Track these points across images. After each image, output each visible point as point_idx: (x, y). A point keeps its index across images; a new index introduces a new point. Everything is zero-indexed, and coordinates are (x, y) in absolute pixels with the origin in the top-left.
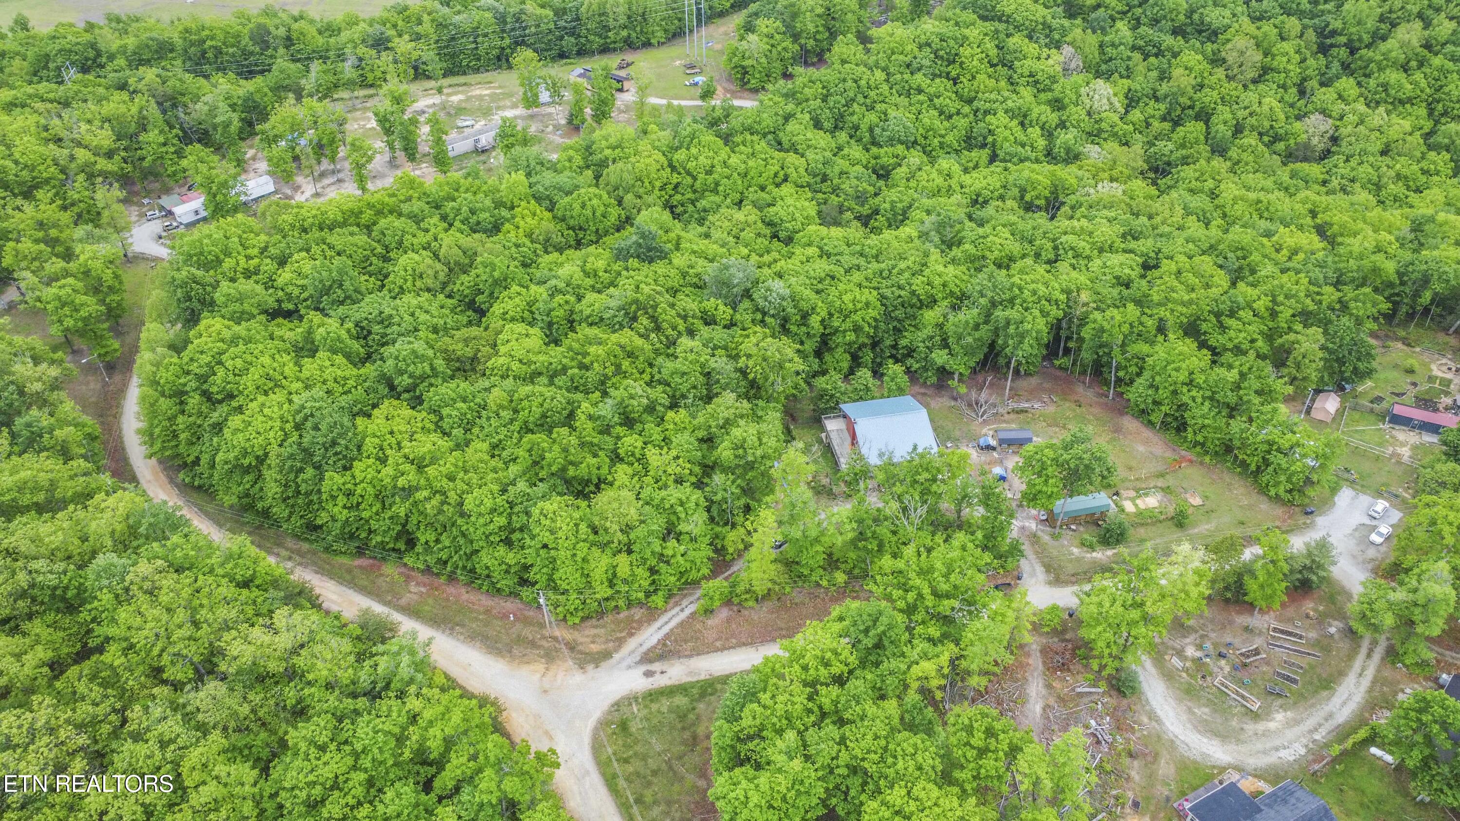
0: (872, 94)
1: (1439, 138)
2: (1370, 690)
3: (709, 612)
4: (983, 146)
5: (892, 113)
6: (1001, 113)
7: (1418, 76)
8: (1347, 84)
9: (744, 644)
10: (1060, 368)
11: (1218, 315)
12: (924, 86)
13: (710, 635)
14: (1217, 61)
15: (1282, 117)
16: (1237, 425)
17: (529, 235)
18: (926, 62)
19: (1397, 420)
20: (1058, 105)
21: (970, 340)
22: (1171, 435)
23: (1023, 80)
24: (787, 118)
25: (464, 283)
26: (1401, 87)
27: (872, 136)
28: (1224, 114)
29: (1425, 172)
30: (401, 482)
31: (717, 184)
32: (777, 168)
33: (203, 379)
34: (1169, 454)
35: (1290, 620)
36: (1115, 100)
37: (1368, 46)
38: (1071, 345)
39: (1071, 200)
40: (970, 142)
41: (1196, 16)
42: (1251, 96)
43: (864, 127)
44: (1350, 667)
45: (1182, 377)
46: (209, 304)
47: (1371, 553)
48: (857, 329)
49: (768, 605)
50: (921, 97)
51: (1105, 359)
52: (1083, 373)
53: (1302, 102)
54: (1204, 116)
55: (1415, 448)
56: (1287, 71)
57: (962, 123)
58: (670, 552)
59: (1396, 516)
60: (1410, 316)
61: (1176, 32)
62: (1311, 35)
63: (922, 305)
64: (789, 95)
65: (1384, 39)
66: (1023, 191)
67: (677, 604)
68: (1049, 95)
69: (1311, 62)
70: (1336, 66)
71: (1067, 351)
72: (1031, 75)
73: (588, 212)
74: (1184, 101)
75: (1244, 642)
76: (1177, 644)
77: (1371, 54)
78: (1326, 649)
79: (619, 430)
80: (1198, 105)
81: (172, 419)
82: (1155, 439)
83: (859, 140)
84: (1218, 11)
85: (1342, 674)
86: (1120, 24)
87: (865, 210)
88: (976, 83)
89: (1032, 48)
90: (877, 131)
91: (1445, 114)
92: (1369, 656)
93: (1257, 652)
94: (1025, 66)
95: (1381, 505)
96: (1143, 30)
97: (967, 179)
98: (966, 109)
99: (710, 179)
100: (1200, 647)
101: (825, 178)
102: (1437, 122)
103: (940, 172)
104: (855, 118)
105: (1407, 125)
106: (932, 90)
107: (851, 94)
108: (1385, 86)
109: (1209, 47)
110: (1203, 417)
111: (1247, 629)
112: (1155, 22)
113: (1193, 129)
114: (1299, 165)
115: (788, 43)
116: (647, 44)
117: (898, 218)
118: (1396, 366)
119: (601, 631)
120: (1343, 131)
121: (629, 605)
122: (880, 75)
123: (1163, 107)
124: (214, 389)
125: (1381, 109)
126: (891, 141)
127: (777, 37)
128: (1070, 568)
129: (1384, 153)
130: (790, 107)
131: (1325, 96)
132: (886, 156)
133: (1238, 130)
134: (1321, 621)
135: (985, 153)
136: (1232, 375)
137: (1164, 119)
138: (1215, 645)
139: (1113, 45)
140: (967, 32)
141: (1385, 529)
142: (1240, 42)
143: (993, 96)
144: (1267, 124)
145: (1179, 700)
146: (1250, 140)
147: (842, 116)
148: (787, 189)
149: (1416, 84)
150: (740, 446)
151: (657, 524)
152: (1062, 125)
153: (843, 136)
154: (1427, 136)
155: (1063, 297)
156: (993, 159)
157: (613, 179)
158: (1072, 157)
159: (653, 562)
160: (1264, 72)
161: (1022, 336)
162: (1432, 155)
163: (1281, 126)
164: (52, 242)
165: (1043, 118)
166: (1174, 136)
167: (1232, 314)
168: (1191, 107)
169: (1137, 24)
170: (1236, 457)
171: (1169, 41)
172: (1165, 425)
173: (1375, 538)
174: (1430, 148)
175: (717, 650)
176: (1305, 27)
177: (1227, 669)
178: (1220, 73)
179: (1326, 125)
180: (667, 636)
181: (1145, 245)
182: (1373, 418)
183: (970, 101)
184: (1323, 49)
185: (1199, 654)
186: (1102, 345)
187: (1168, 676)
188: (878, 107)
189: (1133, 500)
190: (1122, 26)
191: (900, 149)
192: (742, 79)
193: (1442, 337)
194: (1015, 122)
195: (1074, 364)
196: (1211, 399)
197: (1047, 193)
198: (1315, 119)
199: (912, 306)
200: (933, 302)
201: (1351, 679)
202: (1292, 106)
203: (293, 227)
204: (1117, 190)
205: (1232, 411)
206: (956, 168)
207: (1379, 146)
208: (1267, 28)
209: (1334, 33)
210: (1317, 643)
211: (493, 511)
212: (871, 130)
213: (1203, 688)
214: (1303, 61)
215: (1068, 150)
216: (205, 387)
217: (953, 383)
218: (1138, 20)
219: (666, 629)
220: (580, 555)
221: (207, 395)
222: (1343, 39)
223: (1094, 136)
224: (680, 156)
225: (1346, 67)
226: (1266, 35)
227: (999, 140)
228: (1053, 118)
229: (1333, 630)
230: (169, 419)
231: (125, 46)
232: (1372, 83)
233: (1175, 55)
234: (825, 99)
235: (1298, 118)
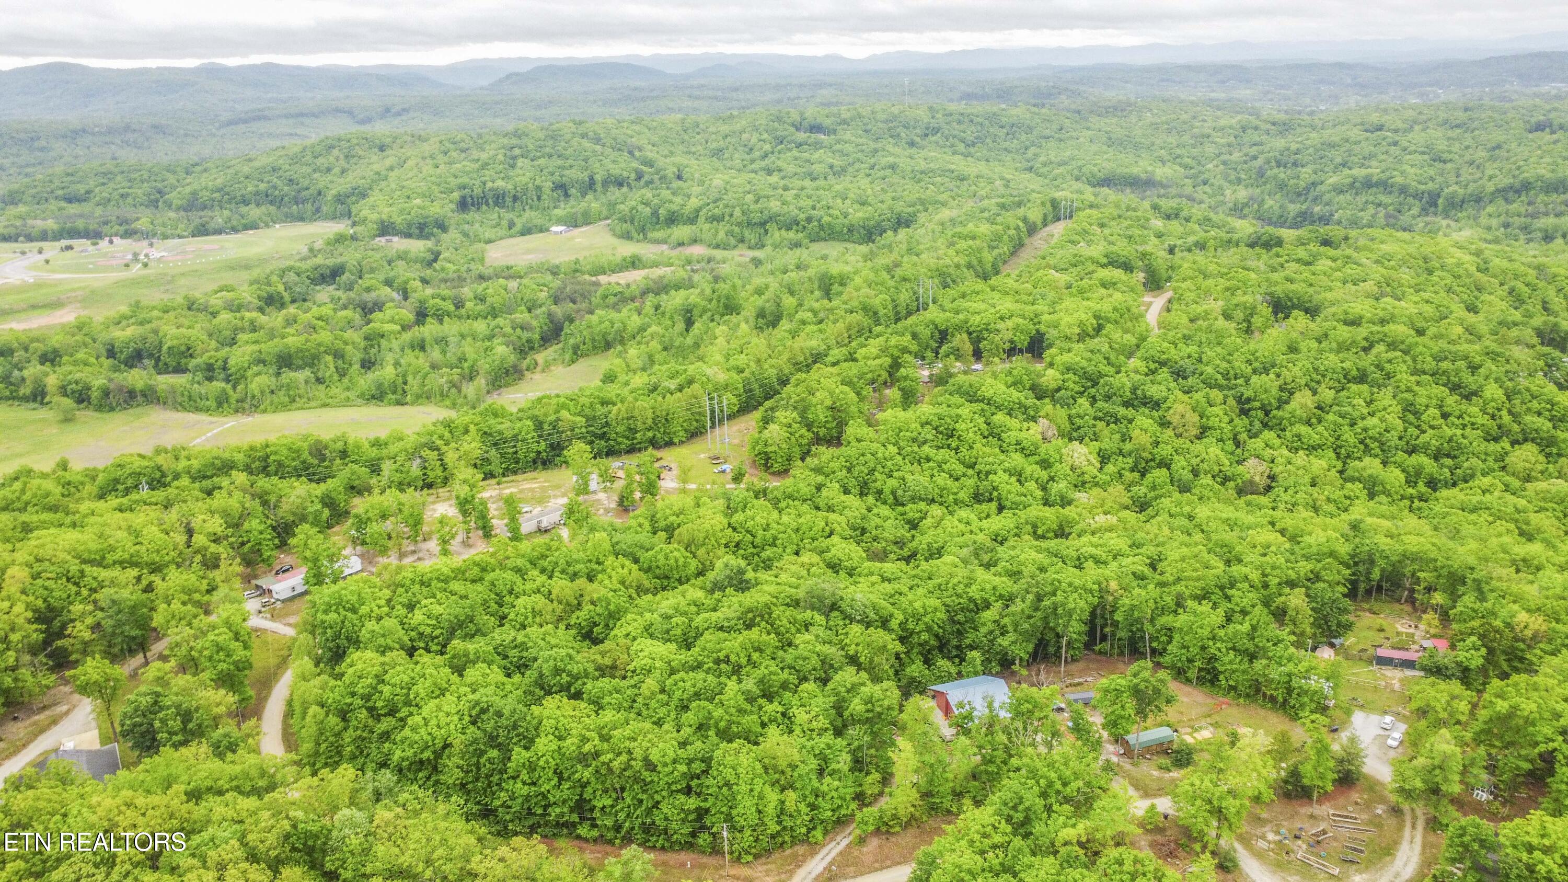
0: (889, 464)
1: (1350, 473)
2: (1423, 852)
3: (862, 841)
4: (990, 500)
5: (909, 478)
6: (1000, 473)
7: (1320, 428)
8: (1268, 435)
9: (899, 863)
10: (1100, 653)
11: (1222, 588)
12: (932, 455)
13: (868, 860)
14: (1164, 424)
15: (1227, 462)
16: (1259, 665)
17: (622, 583)
18: (930, 437)
19: (1383, 661)
20: (1045, 464)
21: (1026, 626)
22: (1207, 688)
23: (1012, 448)
24: (819, 488)
25: (581, 616)
26: (1310, 437)
27: (896, 498)
28: (1179, 463)
29: (1346, 497)
30: (587, 748)
31: (775, 538)
32: (823, 524)
33: (367, 698)
34: (1210, 701)
35: (1344, 807)
36: (1091, 458)
37: (1278, 408)
38: (1107, 630)
39: (1078, 528)
40: (977, 497)
41: (1139, 392)
42: (1198, 447)
43: (887, 491)
44: (1402, 837)
45: (1206, 632)
46: (355, 642)
47: (1392, 754)
48: (929, 629)
49: (911, 831)
50: (931, 464)
51: (1139, 634)
52: (1121, 654)
53: (1239, 451)
54: (1165, 464)
55: (1401, 680)
56: (1221, 429)
57: (971, 482)
58: (825, 788)
59: (1403, 727)
60: (1368, 592)
61: (1127, 404)
62: (1231, 402)
63: (978, 610)
64: (818, 470)
65: (1287, 402)
66: (1035, 527)
67: (832, 840)
68: (1037, 458)
69: (1237, 421)
70: (1257, 425)
71: (1104, 638)
72: (1018, 443)
73: (672, 562)
74: (1145, 455)
75: (1312, 826)
76: (1259, 832)
77: (1281, 413)
78: (1380, 826)
79: (761, 701)
80: (1158, 458)
81: (338, 735)
82: (1195, 692)
83: (885, 503)
84: (1155, 387)
85: (1397, 843)
86: (1081, 401)
87: (906, 552)
88: (974, 452)
89: (1013, 423)
90: (900, 492)
91: (1348, 456)
92: (1414, 826)
93: (1324, 832)
94: (1011, 436)
95: (1388, 719)
96: (1100, 404)
97: (985, 524)
98: (970, 472)
99: (768, 535)
100: (1278, 833)
101: (864, 531)
102: (1345, 463)
103: (960, 521)
104: (878, 485)
105: (1324, 463)
106: (939, 458)
107: (872, 465)
108: (1299, 436)
109: (1155, 414)
110: (1231, 662)
111: (1312, 817)
112: (1108, 398)
113: (1159, 475)
114: (1249, 497)
115: (804, 431)
116: (670, 444)
117: (936, 553)
118: (1369, 628)
119: (773, 866)
120: (1277, 470)
121: (793, 843)
122: (893, 449)
123: (1130, 461)
124: (379, 704)
125: (1301, 453)
126: (914, 499)
127: (795, 426)
128: (1155, 786)
129: (1313, 485)
130: (820, 479)
131: (1256, 444)
132: (912, 510)
133: (1195, 473)
134: (1368, 805)
135: (994, 505)
136: (1246, 627)
137: (1132, 471)
138: (1290, 831)
139: (1079, 416)
140: (959, 411)
141: (1397, 735)
142: (1179, 408)
143: (991, 459)
144: (1216, 469)
145: (1274, 872)
146: (1206, 480)
147: (866, 483)
148: (835, 539)
149: (1321, 434)
150: (869, 701)
151: (813, 764)
152: (1052, 479)
153: (870, 499)
154: (1341, 472)
155: (1096, 587)
156: (1001, 509)
157: (686, 538)
158: (1065, 502)
159: (811, 799)
160: (1204, 431)
161: (1070, 614)
162: (1349, 485)
163: (1228, 470)
164: (198, 604)
165: (1036, 475)
166: (1145, 482)
167: (1232, 586)
168: (1153, 460)
169: (1093, 400)
170: (1265, 695)
171: (1122, 411)
172: (1201, 681)
173: (1391, 742)
174: (1345, 480)
175: (876, 870)
176: (1226, 397)
177: (1304, 846)
178: (1169, 432)
179: (1264, 467)
180: (831, 864)
181: (1150, 550)
182: (1363, 664)
183: (972, 466)
184: (1244, 412)
185: (1278, 838)
186: (1134, 623)
187: (1259, 855)
188: (896, 474)
189: (1190, 734)
190: (1083, 402)
191: (922, 505)
192: (766, 465)
193: (1397, 606)
194: (1014, 479)
195: (1112, 647)
196: (1234, 649)
197: (1055, 527)
198: (1252, 462)
199: (971, 611)
200: (987, 606)
201: (1404, 847)
202: (1232, 453)
203: (413, 581)
204: (1112, 519)
205: (1252, 657)
206: (973, 517)
207: (1307, 479)
208: (1197, 396)
209: (1249, 400)
210: (1370, 822)
211: (675, 761)
212: (893, 493)
213: (1289, 862)
214: (1232, 421)
215: (1062, 498)
216: (370, 704)
217: (1016, 667)
218: (1094, 398)
219: (829, 859)
220: (757, 789)
221: (371, 710)
222: (1258, 404)
223: (1080, 485)
224: (738, 517)
225: (1265, 425)
226: (1198, 402)
227: (1004, 494)
228: (1044, 475)
229: (1379, 811)
230: (335, 735)
231: (190, 466)
232: (1288, 434)
233: (1130, 421)
234: (849, 470)
235: (1239, 463)
